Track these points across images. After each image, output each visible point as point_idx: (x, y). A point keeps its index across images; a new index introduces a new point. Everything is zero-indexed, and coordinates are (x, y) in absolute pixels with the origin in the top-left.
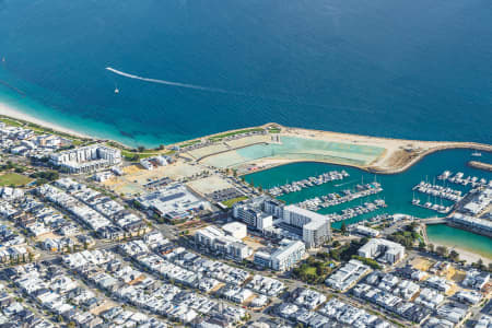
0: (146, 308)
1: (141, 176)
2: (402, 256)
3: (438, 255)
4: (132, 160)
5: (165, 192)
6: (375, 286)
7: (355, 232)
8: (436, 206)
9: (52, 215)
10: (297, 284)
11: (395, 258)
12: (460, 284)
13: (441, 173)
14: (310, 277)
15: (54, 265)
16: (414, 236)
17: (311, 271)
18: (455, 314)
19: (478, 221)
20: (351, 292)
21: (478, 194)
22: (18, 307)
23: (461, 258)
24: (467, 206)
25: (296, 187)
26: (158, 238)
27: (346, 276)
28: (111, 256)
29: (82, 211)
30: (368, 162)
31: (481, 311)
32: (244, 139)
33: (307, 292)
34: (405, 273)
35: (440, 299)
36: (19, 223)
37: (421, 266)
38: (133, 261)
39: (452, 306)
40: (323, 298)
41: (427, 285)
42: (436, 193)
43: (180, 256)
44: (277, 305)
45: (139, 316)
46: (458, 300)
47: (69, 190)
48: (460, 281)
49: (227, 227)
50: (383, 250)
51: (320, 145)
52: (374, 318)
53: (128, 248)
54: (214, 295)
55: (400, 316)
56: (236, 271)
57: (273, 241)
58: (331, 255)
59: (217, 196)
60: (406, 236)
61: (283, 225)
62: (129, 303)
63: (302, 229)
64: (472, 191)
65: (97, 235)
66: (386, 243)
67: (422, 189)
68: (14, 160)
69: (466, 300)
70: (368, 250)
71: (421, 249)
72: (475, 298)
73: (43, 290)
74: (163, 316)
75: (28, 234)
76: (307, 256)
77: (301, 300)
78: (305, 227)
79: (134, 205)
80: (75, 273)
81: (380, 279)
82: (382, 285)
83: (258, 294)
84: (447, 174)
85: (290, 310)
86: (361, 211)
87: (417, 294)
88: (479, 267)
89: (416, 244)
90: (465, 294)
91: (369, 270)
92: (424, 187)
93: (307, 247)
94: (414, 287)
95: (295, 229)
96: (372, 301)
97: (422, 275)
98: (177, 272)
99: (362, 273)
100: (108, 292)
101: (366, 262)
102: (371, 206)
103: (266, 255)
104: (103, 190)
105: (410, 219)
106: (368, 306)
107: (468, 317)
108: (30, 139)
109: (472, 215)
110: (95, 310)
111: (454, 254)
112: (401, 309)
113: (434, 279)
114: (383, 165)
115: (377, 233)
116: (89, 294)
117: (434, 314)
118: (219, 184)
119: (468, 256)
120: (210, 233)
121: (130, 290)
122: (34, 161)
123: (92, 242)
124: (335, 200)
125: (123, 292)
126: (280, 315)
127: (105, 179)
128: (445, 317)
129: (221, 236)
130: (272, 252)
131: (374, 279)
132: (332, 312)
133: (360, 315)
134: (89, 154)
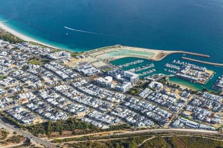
0: (82, 104)
1: (78, 61)
2: (162, 87)
3: (173, 87)
4: (74, 56)
5: (85, 67)
6: (154, 96)
7: (147, 79)
8: (172, 71)
10: (129, 96)
11: (160, 88)
12: (181, 96)
13: (173, 61)
14: (133, 93)
15: (51, 90)
16: (165, 81)
17: (134, 92)
18: (180, 105)
19: (185, 76)
20: (147, 98)
21: (185, 67)
22: (41, 103)
23: (181, 87)
24: (182, 71)
25: (127, 65)
26: (84, 81)
27: (145, 93)
28: (69, 87)
29: (59, 73)
30: (149, 57)
31: (188, 104)
32: (109, 50)
33: (133, 98)
34: (163, 92)
36: (39, 76)
37: (168, 90)
38: (77, 88)
39: (178, 102)
40: (138, 100)
41: (170, 96)
42: (172, 67)
43: (91, 87)
44: (123, 103)
45: (80, 106)
46: (180, 101)
47: (54, 66)
49: (106, 78)
50: (156, 85)
51: (134, 52)
52: (154, 106)
53: (75, 84)
54: (103, 99)
55: (163, 106)
56: (110, 92)
57: (121, 82)
58: (140, 87)
59: (102, 68)
60: (163, 81)
61: (124, 77)
62: (76, 102)
63: (130, 78)
64: (183, 66)
65: (64, 80)
66: (157, 83)
67: (167, 66)
68: (36, 56)
69: (183, 100)
70: (151, 85)
71: (168, 85)
72: (186, 100)
73: (48, 98)
74: (87, 106)
75: (42, 80)
76: (132, 87)
77: (131, 101)
78: (132, 78)
79: (75, 71)
80: (58, 92)
81: (155, 94)
82: (156, 96)
83: (117, 99)
84: (175, 61)
85: (128, 104)
86: (148, 72)
87: (168, 99)
88: (186, 90)
89: (166, 83)
90: (183, 99)
91: (152, 91)
92: (168, 65)
93: (132, 84)
94: (167, 97)
95: (128, 79)
96: (153, 101)
97: (169, 93)
98: (91, 92)
99: (150, 92)
100: (69, 98)
101: (151, 89)
102: (151, 71)
103: (119, 87)
104: (65, 66)
105: (164, 75)
106: (152, 103)
107: (184, 106)
108: (40, 49)
109: (183, 74)
110: (65, 104)
111: (178, 86)
112: (163, 104)
113: (172, 94)
114: (154, 58)
115: (154, 79)
116: (63, 99)
117: (173, 105)
118: (102, 64)
119: (183, 87)
120: (101, 79)
121: (76, 98)
122: (42, 56)
123: (63, 82)
124: (140, 69)
125: (74, 98)
126: (125, 106)
127: (66, 62)
128: (176, 106)
129: (104, 81)
130: (121, 86)
131: (154, 94)
132: (141, 104)
133: (150, 106)
134: (60, 54)
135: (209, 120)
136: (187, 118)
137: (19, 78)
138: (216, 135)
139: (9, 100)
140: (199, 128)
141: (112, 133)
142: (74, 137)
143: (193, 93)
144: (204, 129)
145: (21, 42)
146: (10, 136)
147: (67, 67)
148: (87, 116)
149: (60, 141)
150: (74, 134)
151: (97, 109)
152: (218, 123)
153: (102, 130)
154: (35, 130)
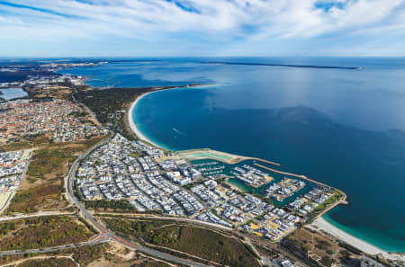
0: (141, 190)
1: (165, 158)
2: (215, 185)
3: (226, 186)
4: (166, 154)
5: (168, 162)
6: (202, 192)
7: (208, 178)
8: (235, 174)
9: (137, 165)
10: (183, 189)
11: (213, 186)
14: (187, 187)
15: (128, 177)
16: (223, 181)
17: (189, 186)
18: (218, 202)
19: (243, 179)
20: (195, 193)
22: (111, 185)
24: (244, 175)
26: (157, 173)
27: (197, 188)
28: (143, 176)
29: (145, 165)
30: (225, 160)
31: (226, 202)
32: (198, 151)
33: (184, 191)
34: (213, 190)
35: (216, 197)
36: (127, 166)
37: (219, 188)
38: (147, 179)
39: (219, 200)
40: (187, 193)
41: (216, 193)
42: (238, 170)
43: (159, 178)
44: (174, 193)
45: (138, 192)
46: (222, 199)
47: (145, 159)
48: (227, 194)
49: (175, 173)
50: (211, 183)
51: (216, 155)
52: (196, 200)
53: (148, 175)
54: (160, 189)
55: (203, 200)
56: (170, 183)
57: (185, 177)
58: (197, 183)
59: (180, 165)
60: (220, 180)
61: (189, 174)
62: (138, 188)
63: (192, 175)
64: (248, 171)
65: (144, 171)
68: (138, 151)
69: (224, 198)
70: (206, 183)
71: (223, 184)
72: (227, 198)
73: (120, 182)
74: (144, 192)
75: (127, 169)
76: (190, 182)
77: (180, 193)
78: (194, 175)
79: (158, 165)
80: (131, 179)
81: (205, 190)
82: (204, 192)
84: (245, 166)
86: (214, 173)
87: (212, 196)
88: (234, 191)
91: (204, 188)
92: (236, 169)
93: (192, 180)
94: (212, 194)
96: (199, 195)
97: (217, 191)
98: (154, 181)
99: (202, 188)
100: (135, 184)
101: (205, 186)
102: (218, 172)
103: (180, 181)
105: (225, 176)
106: (196, 197)
107: (221, 203)
108: (146, 147)
109: (243, 177)
111: (230, 187)
112: (205, 199)
113: (219, 192)
114: (229, 162)
115: (213, 179)
116: (130, 185)
117: (213, 201)
118: (183, 162)
119: (233, 187)
120: (170, 173)
122: (144, 152)
123: (141, 172)
124: (210, 169)
125: (139, 185)
126: (173, 196)
127: (156, 158)
128: (215, 202)
129: (172, 174)
130: (182, 180)
132: (186, 197)
133: (192, 199)
134: (157, 152)
135: (232, 218)
136: (216, 215)
137: (112, 166)
138: (228, 231)
139: (91, 180)
140: (219, 223)
141: (144, 215)
142: (114, 214)
143: (238, 193)
144: (223, 224)
145: (137, 140)
146: (69, 206)
147: (153, 161)
148: (136, 200)
149: (99, 215)
150: (115, 212)
151: (149, 196)
152: (240, 221)
153: (137, 212)
154: (89, 205)
